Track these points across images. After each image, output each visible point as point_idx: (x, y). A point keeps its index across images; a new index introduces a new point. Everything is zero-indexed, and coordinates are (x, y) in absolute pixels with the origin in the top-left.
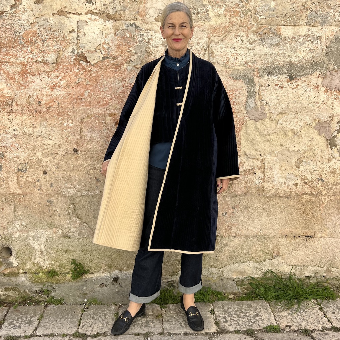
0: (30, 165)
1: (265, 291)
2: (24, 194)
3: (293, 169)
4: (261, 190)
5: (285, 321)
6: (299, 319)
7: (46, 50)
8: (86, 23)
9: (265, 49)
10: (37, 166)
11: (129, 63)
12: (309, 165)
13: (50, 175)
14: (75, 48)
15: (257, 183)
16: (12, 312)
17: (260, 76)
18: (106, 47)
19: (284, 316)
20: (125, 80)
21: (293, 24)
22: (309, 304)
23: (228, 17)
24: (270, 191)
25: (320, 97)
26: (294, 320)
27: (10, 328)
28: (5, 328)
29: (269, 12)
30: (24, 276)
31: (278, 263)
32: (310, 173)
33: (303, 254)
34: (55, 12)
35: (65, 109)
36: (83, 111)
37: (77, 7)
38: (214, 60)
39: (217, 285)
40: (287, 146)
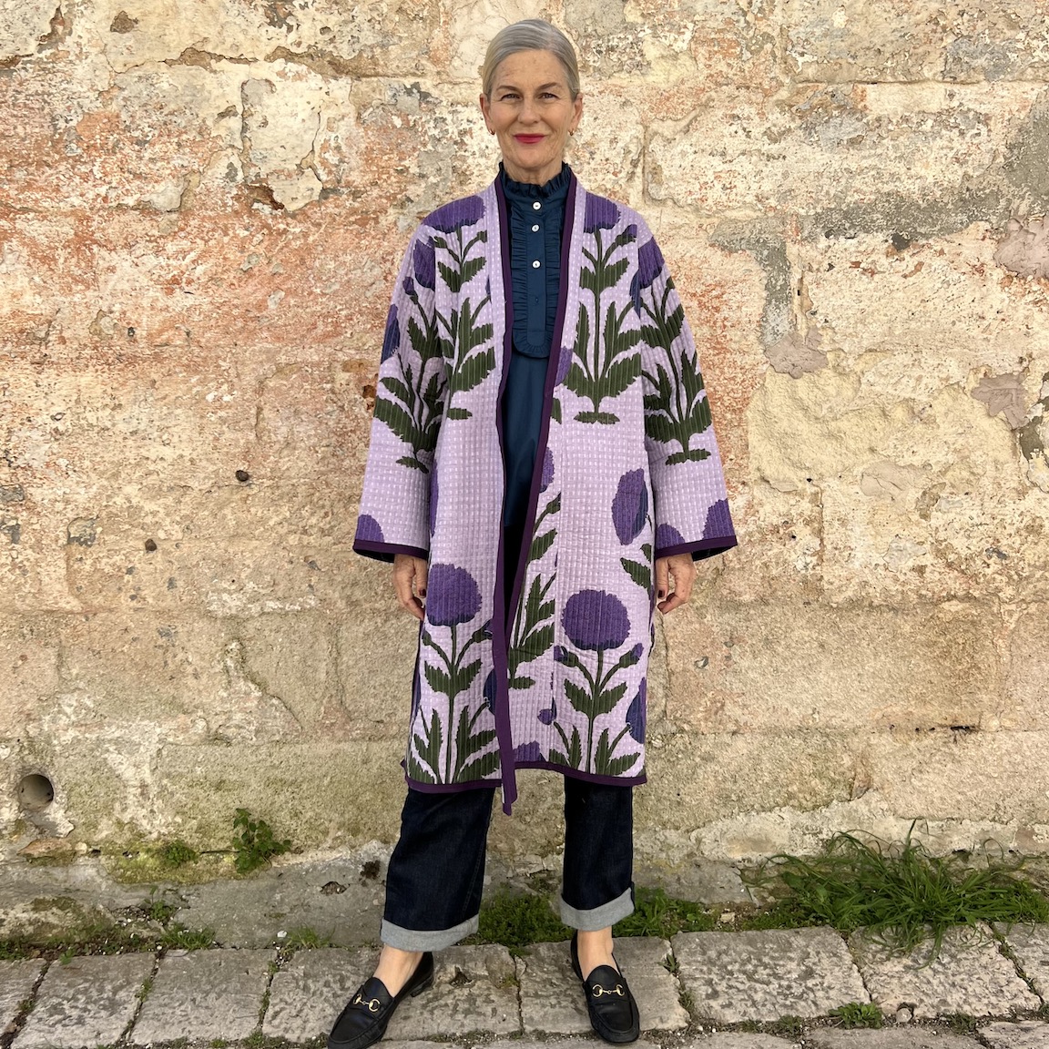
0: (105, 522)
1: (831, 900)
2: (90, 613)
3: (910, 520)
4: (813, 587)
5: (897, 992)
6: (940, 982)
7: (148, 171)
8: (267, 87)
9: (818, 156)
10: (127, 527)
11: (402, 205)
12: (958, 510)
13: (168, 553)
14: (238, 164)
15: (800, 565)
16: (58, 975)
17: (803, 240)
18: (332, 158)
19: (893, 977)
20: (390, 257)
21: (901, 78)
22: (969, 937)
23: (702, 60)
24: (840, 589)
25: (989, 300)
26: (925, 987)
27: (54, 1025)
28: (38, 1026)
29: (827, 41)
30: (90, 863)
31: (869, 811)
32: (962, 532)
33: (945, 782)
34: (175, 55)
35: (209, 349)
36: (264, 356)
37: (241, 37)
38: (663, 192)
39: (683, 881)
40: (890, 452)
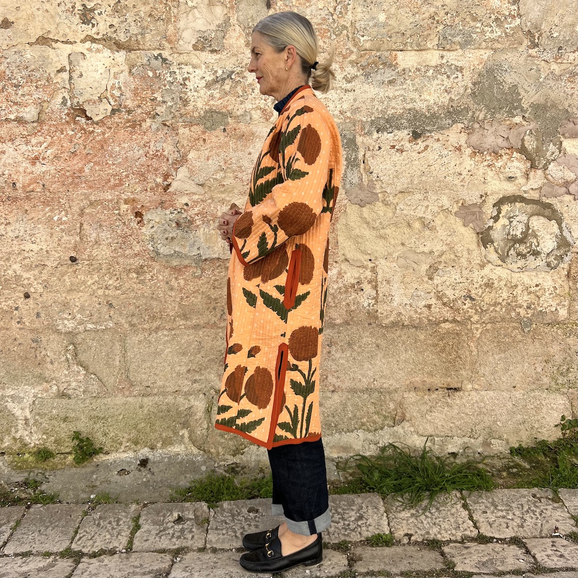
0: (3, 283)
1: (380, 478)
3: (423, 281)
4: (372, 316)
5: (405, 528)
6: (428, 523)
7: (21, 101)
8: (82, 56)
9: (372, 89)
10: (14, 286)
11: (154, 117)
12: (448, 275)
13: (35, 299)
14: (67, 97)
15: (366, 304)
17: (365, 134)
18: (117, 93)
19: (404, 519)
20: (148, 145)
21: (416, 48)
22: (447, 498)
24: (387, 317)
25: (464, 165)
26: (419, 525)
29: (376, 29)
31: (404, 432)
32: (451, 287)
33: (444, 417)
34: (34, 40)
35: (55, 193)
36: (83, 197)
37: (67, 30)
40: (412, 245)
